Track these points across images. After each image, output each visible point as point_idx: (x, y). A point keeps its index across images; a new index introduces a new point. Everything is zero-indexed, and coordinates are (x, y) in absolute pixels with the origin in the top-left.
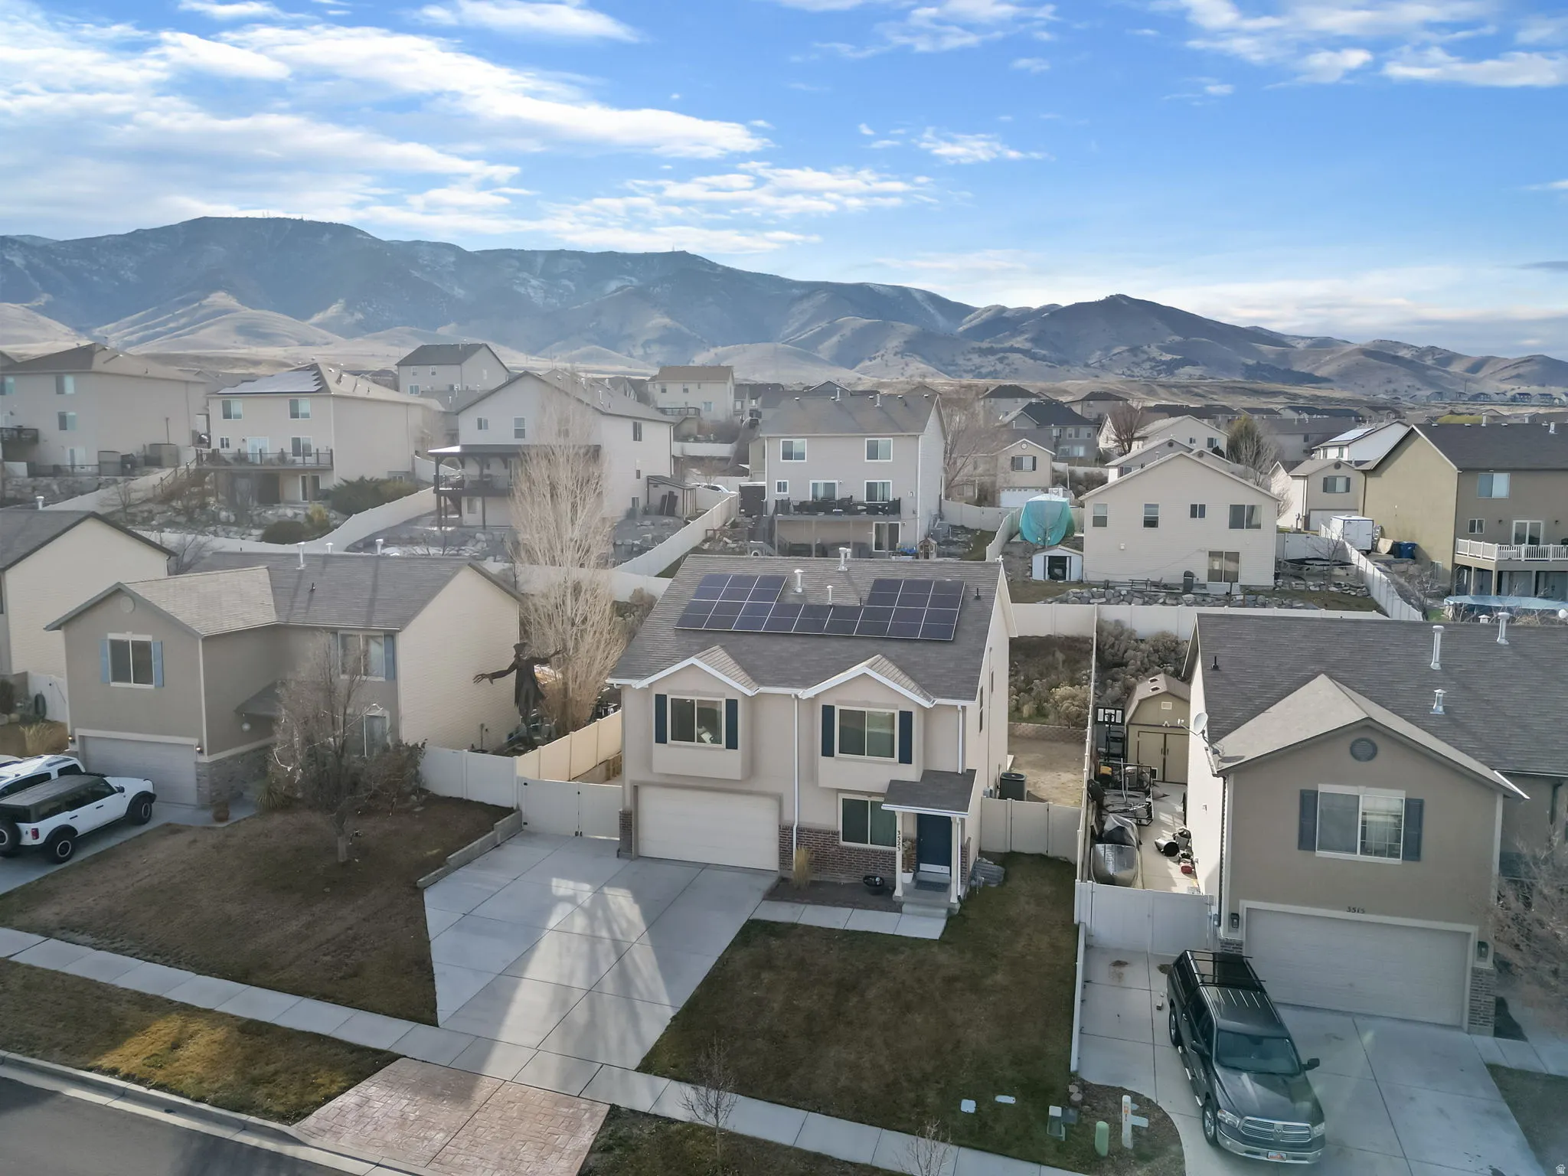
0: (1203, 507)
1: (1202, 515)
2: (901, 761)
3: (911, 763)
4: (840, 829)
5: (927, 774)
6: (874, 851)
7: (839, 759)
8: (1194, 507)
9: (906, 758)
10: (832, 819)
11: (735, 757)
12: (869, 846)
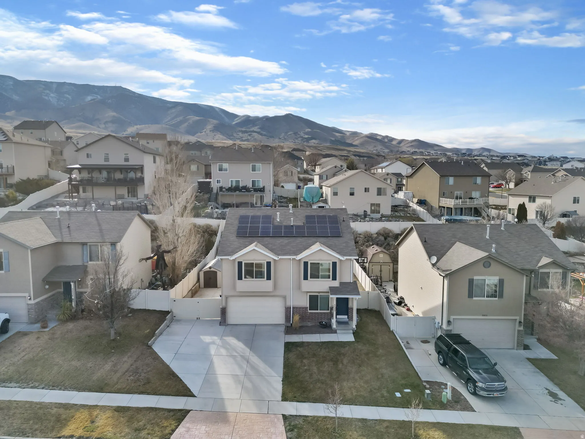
0: (368, 188)
1: (368, 191)
2: (333, 280)
3: (336, 280)
4: (308, 306)
5: (341, 284)
6: (320, 313)
7: (310, 281)
8: (366, 189)
9: (334, 278)
10: (305, 303)
11: (270, 283)
12: (319, 311)
